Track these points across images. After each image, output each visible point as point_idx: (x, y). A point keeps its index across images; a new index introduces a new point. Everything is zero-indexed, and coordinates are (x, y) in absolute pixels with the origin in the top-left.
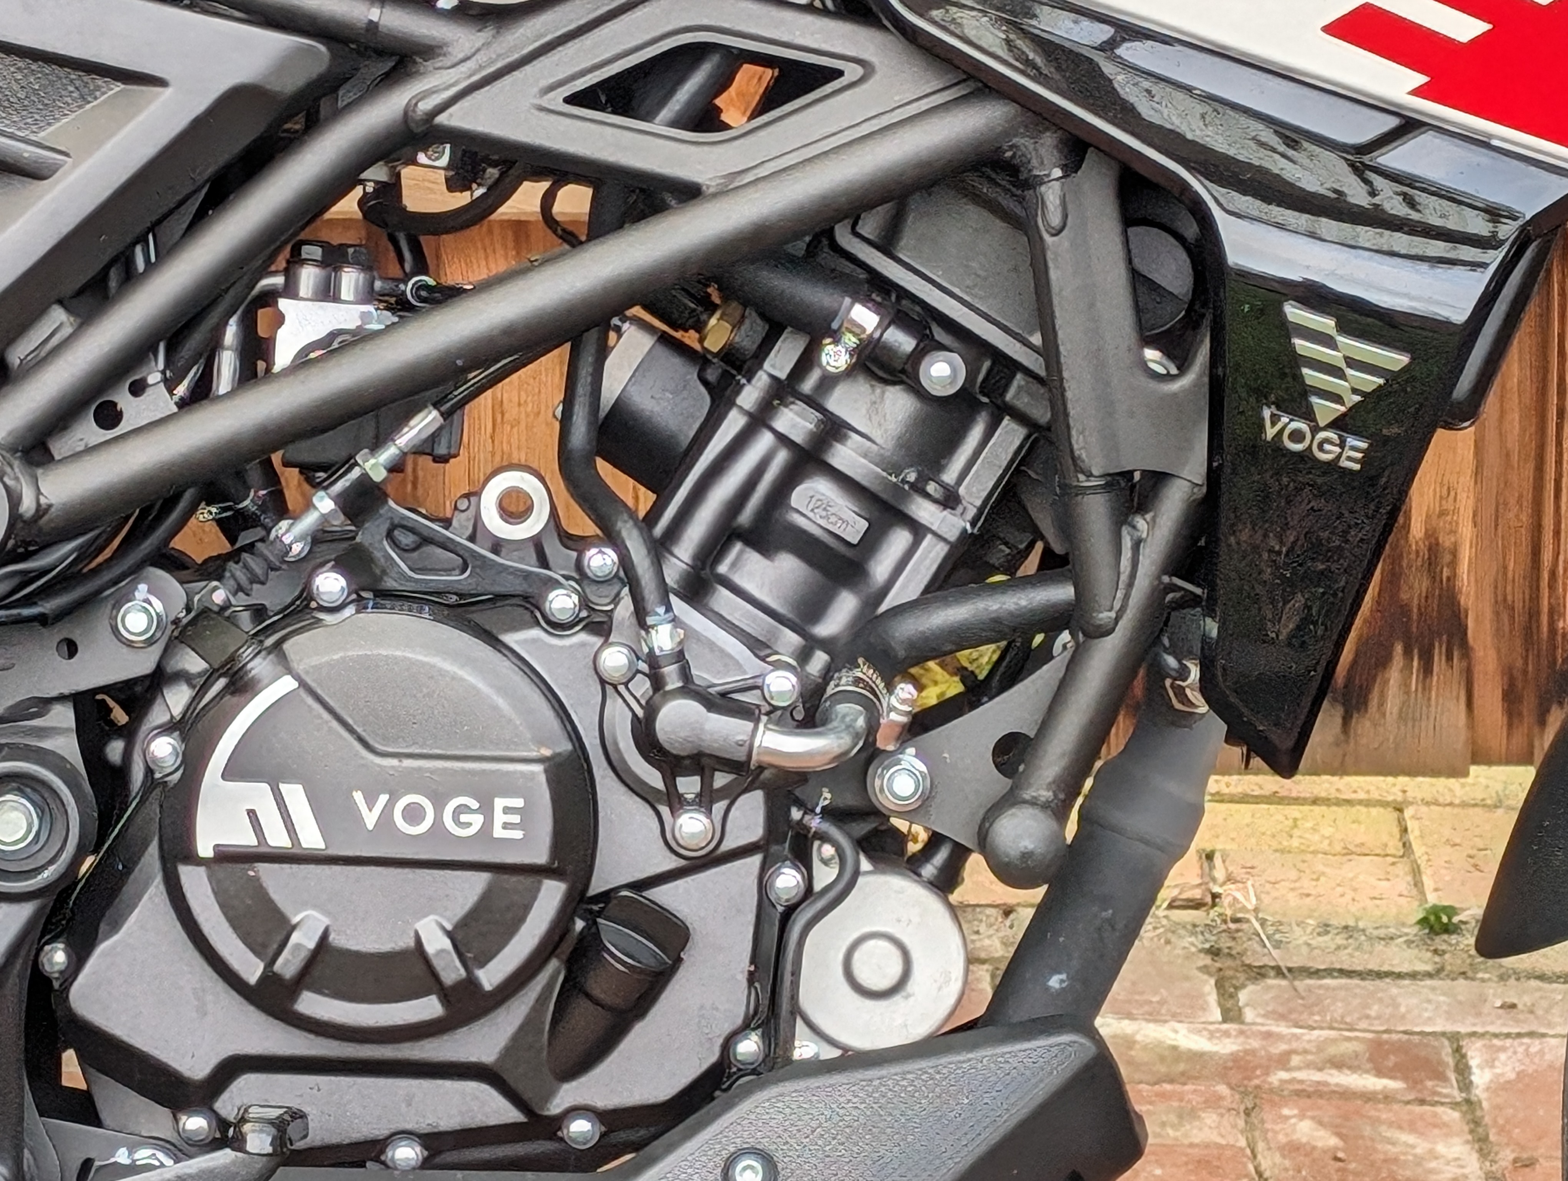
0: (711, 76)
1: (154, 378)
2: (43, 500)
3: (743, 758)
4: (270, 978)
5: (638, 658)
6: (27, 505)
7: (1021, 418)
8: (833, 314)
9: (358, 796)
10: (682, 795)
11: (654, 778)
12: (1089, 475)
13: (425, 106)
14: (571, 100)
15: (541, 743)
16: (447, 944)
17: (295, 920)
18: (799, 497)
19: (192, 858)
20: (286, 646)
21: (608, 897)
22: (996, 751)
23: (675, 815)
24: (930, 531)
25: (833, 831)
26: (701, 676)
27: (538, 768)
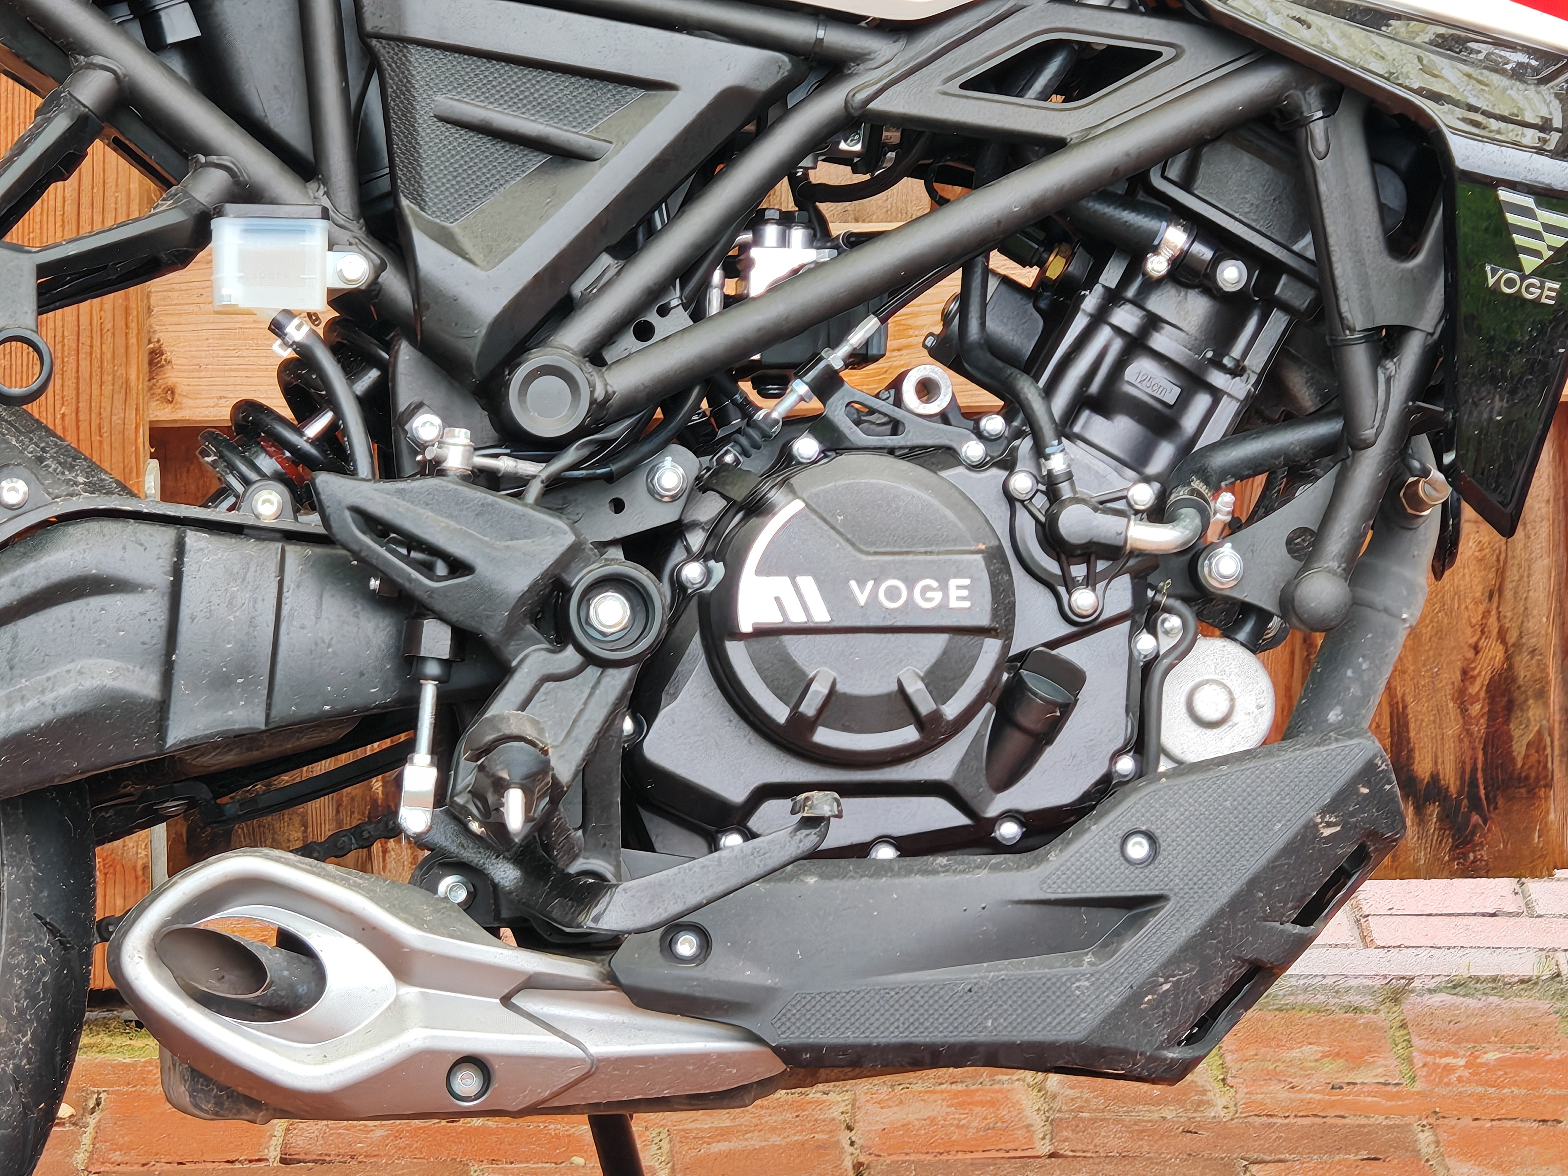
0: (1061, 65)
1: (674, 303)
2: (609, 388)
3: (1122, 544)
4: (796, 717)
5: (1038, 482)
6: (600, 392)
7: (1285, 307)
8: (1154, 234)
9: (853, 584)
10: (1075, 579)
11: (1052, 566)
12: (1353, 330)
13: (861, 96)
14: (963, 86)
15: (978, 541)
16: (921, 685)
17: (812, 675)
18: (1130, 373)
19: (737, 635)
20: (792, 481)
21: (1023, 657)
22: (1289, 542)
23: (1070, 593)
24: (1225, 393)
25: (1177, 604)
26: (1083, 490)
27: (979, 557)
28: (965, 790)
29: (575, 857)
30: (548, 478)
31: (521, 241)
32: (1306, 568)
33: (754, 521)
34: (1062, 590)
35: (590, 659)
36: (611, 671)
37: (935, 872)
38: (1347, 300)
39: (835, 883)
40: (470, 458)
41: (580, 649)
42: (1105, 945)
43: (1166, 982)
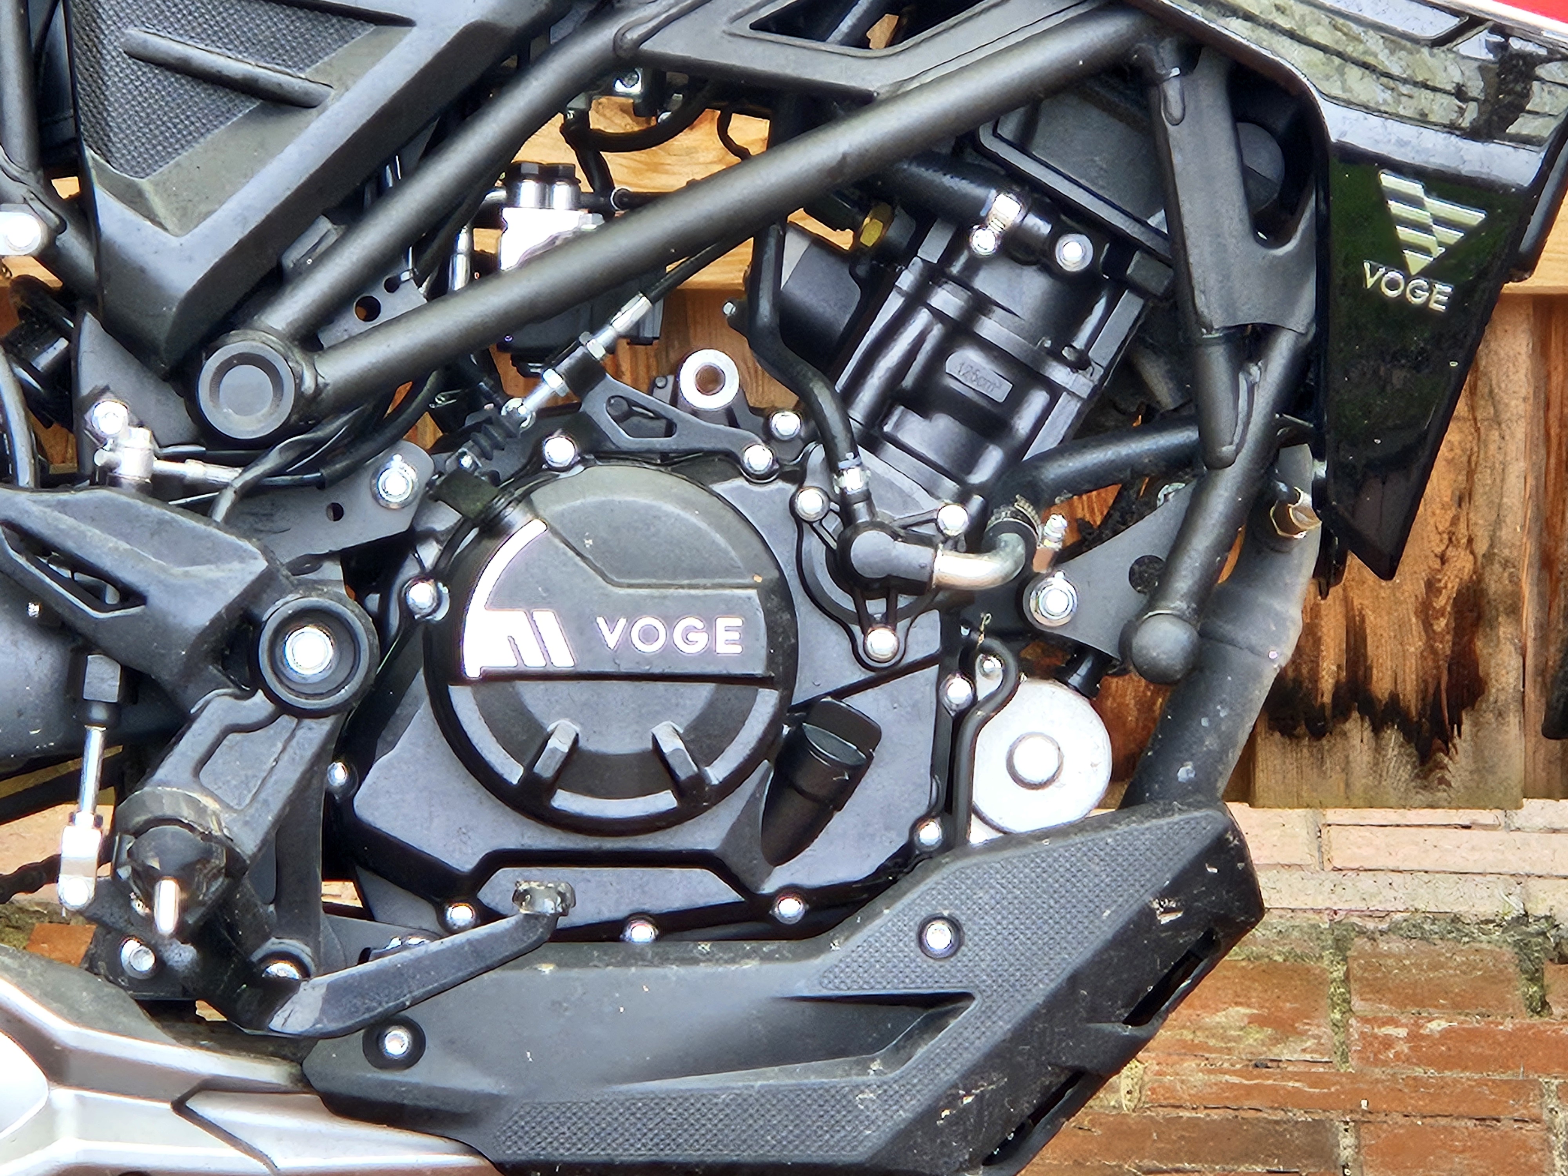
1: (406, 276)
2: (321, 380)
3: (926, 579)
4: (530, 778)
5: (830, 500)
6: (309, 384)
7: (1138, 290)
8: (982, 203)
9: (601, 622)
10: (872, 616)
11: (846, 602)
12: (1210, 328)
13: (631, 36)
14: (756, 26)
15: (754, 573)
16: (681, 745)
17: (550, 728)
18: (952, 364)
19: (461, 680)
20: (534, 496)
21: (808, 706)
22: (1132, 573)
23: (865, 633)
24: (1065, 389)
25: (995, 644)
26: (884, 513)
27: (753, 593)
28: (734, 862)
29: (266, 938)
30: (243, 486)
31: (221, 203)
32: (1151, 605)
33: (487, 543)
34: (856, 629)
35: (283, 708)
36: (307, 722)
37: (695, 961)
38: (1203, 292)
39: (575, 972)
40: (150, 464)
41: (271, 695)
42: (897, 1048)
43: (968, 1094)
